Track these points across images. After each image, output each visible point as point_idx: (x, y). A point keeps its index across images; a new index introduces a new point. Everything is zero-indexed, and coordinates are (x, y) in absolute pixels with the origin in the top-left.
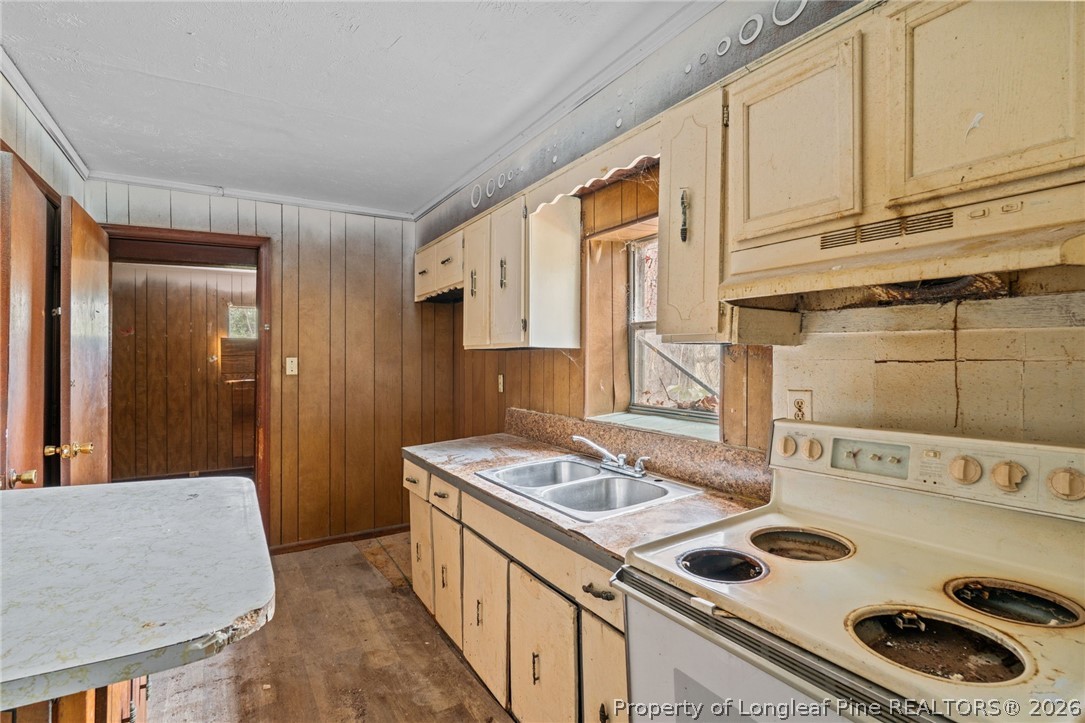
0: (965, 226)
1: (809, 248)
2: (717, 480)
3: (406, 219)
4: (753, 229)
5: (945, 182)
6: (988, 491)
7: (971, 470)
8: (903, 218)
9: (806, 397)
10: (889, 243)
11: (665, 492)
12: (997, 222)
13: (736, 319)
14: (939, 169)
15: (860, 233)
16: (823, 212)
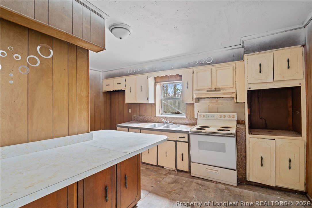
0: (222, 91)
1: (205, 92)
2: (186, 123)
3: (101, 71)
4: (198, 88)
5: (220, 87)
6: (222, 118)
7: (221, 116)
8: (216, 90)
9: (199, 110)
10: (214, 92)
11: (180, 126)
12: (224, 91)
13: (194, 100)
14: (220, 85)
15: (211, 91)
16: (207, 88)
